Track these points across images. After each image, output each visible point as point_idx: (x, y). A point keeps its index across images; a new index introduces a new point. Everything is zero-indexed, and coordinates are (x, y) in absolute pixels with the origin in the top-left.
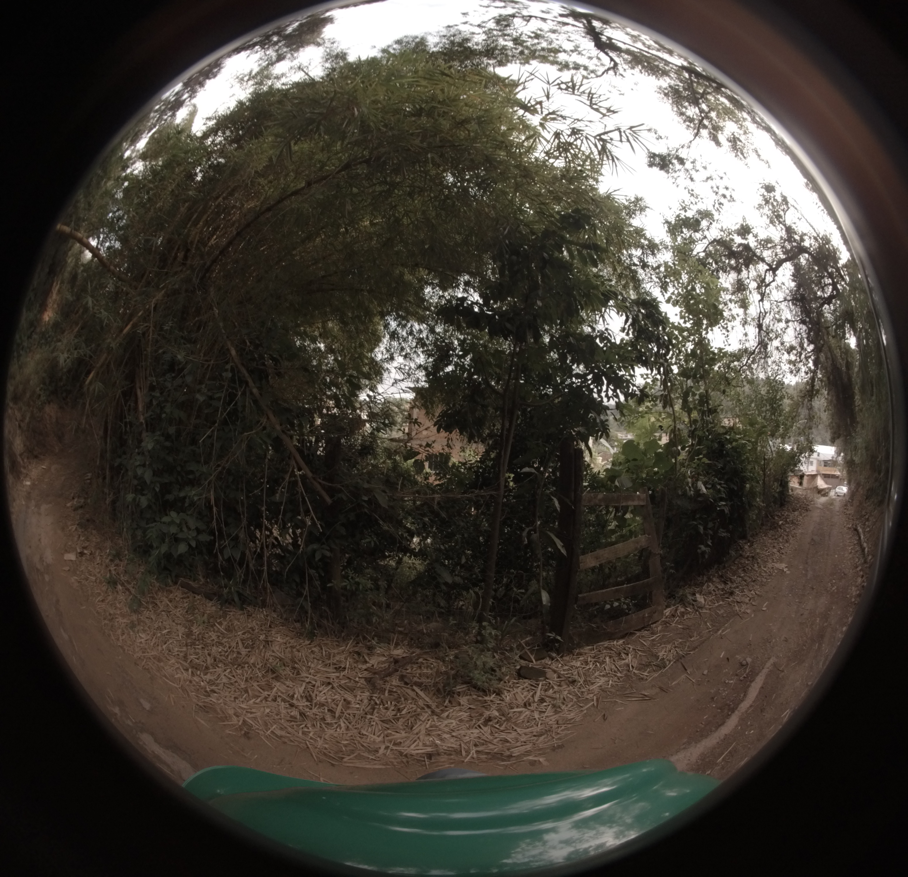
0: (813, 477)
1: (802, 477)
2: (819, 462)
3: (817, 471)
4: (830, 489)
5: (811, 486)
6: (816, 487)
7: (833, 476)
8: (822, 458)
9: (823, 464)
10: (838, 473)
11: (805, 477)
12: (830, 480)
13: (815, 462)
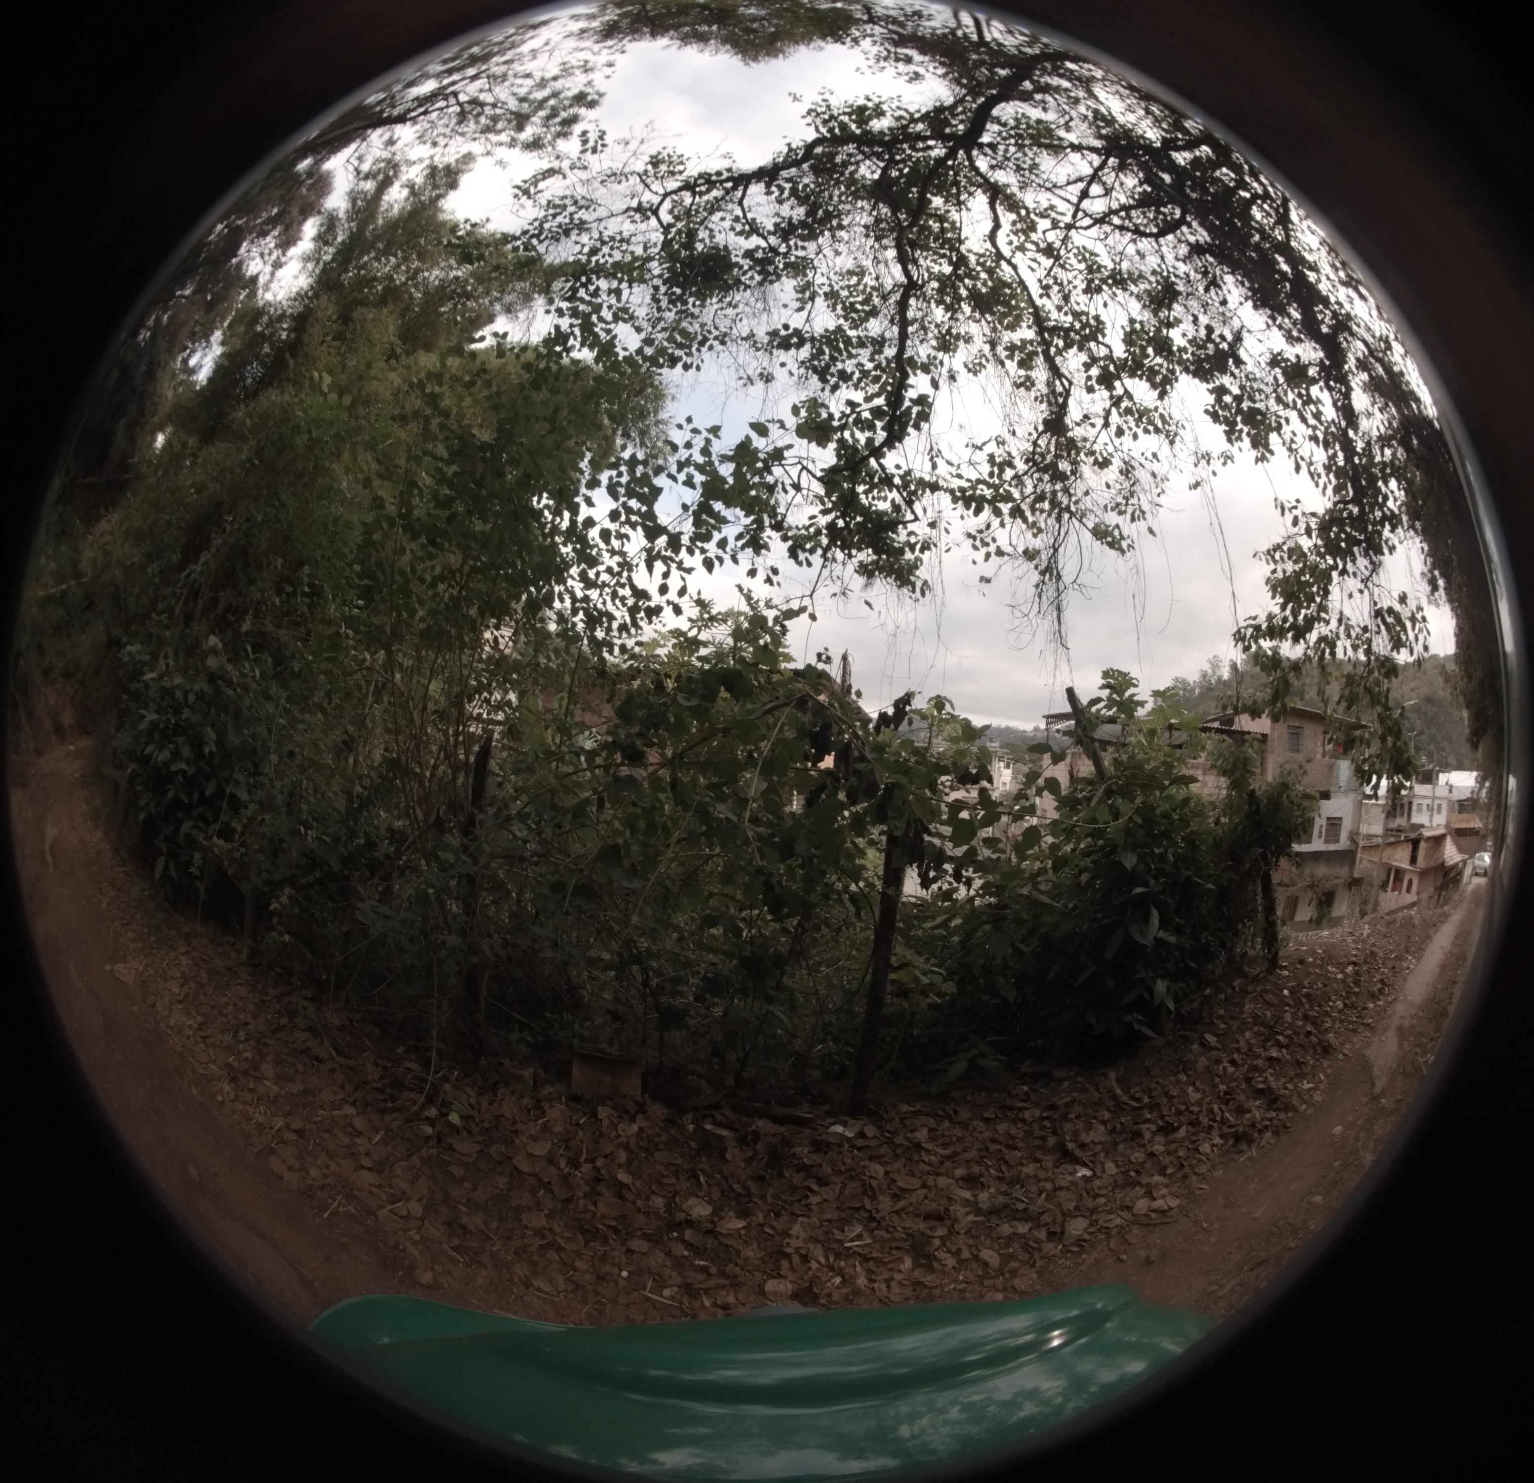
0: (1438, 841)
1: (1415, 843)
2: (1450, 802)
3: (1447, 826)
4: (1464, 862)
5: (1432, 864)
6: (1442, 865)
7: (1472, 832)
8: (1456, 796)
9: (1456, 806)
10: (1477, 824)
11: (1423, 845)
12: (1468, 841)
13: (1445, 807)
